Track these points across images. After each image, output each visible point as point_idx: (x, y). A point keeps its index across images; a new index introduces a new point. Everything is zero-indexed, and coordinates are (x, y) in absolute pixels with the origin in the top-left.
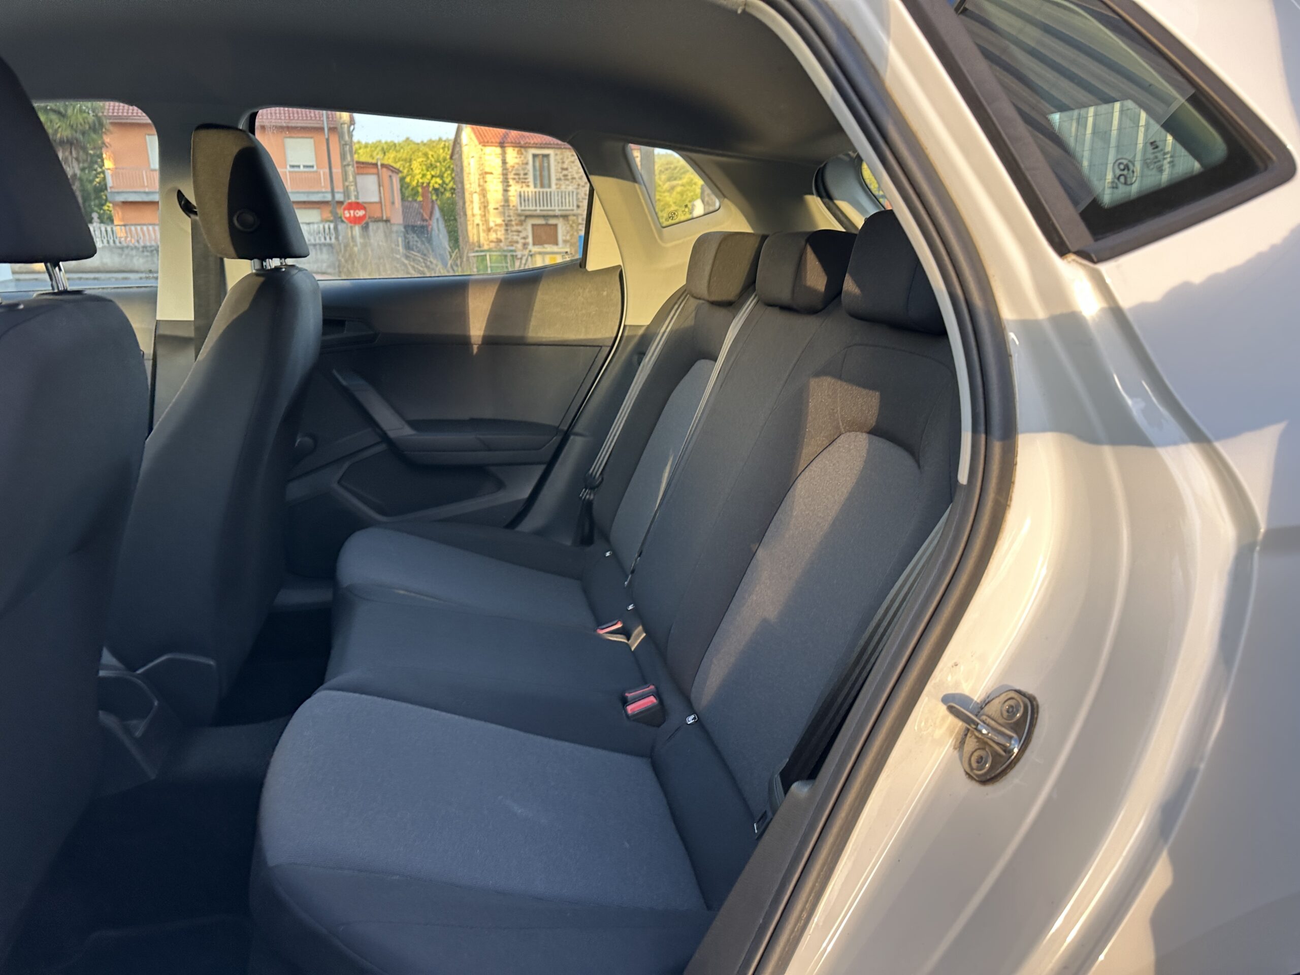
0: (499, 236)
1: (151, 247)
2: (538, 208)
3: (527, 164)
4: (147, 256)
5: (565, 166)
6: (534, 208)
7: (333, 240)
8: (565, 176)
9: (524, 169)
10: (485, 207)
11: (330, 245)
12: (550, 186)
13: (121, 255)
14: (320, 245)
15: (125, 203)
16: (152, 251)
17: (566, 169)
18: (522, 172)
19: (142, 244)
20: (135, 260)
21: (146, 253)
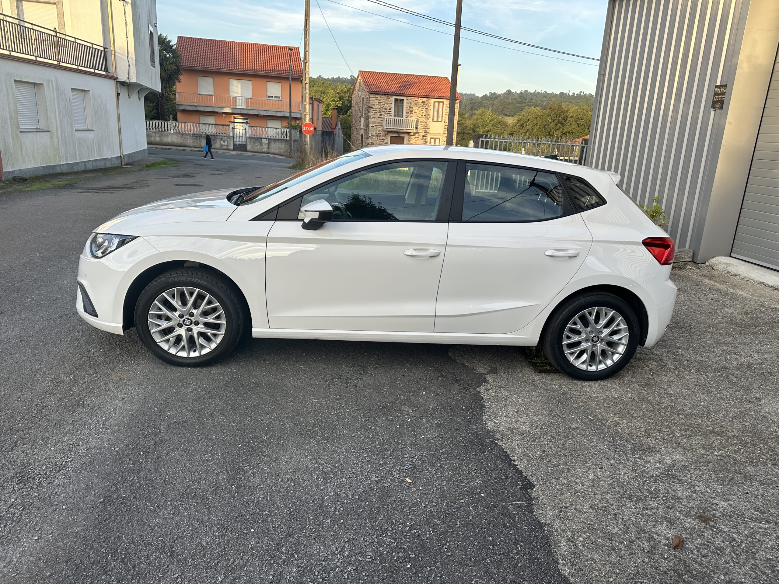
0: (372, 142)
1: (197, 134)
2: (395, 128)
3: (391, 103)
4: (194, 139)
5: (412, 106)
6: (393, 128)
7: (288, 138)
8: (411, 111)
9: (389, 106)
10: (367, 125)
11: (286, 140)
12: (402, 117)
13: (182, 137)
14: (281, 140)
15: (184, 111)
16: (197, 136)
17: (412, 108)
18: (389, 108)
19: (192, 132)
20: (188, 141)
21: (194, 138)
